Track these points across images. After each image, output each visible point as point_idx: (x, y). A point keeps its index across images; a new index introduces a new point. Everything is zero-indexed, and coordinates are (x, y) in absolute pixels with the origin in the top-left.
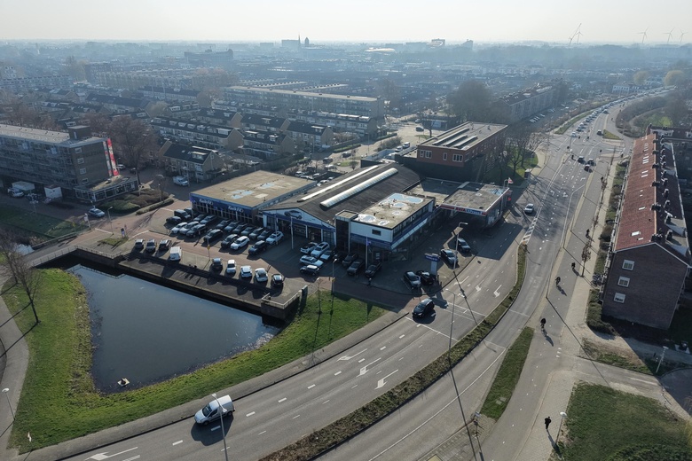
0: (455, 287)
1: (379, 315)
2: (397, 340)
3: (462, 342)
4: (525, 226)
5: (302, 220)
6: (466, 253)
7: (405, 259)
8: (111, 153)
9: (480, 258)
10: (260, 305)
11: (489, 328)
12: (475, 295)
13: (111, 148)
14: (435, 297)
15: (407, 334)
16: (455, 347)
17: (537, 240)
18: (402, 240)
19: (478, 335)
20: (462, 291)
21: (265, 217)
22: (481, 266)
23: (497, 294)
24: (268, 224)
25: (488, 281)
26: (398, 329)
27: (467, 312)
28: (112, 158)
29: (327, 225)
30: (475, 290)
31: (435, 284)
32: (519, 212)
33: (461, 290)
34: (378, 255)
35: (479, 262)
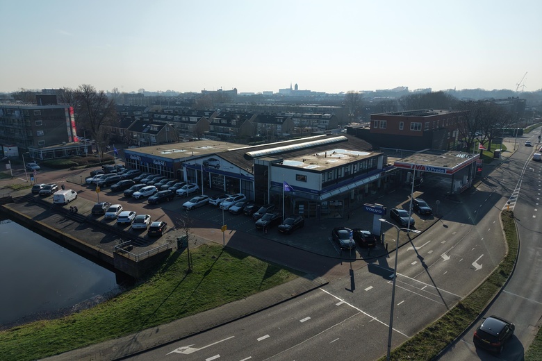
0: (410, 253)
1: (280, 282)
2: (296, 324)
3: (418, 340)
4: (506, 194)
5: (220, 169)
6: (425, 215)
7: (339, 216)
8: (73, 120)
9: (446, 222)
10: (112, 255)
11: (471, 317)
12: (441, 265)
13: (72, 116)
14: (377, 263)
15: (314, 316)
16: (402, 349)
17: (525, 208)
18: (336, 192)
19: (449, 329)
20: (421, 258)
21: (184, 170)
22: (448, 231)
23: (477, 266)
24: (189, 178)
25: (461, 249)
26: (303, 306)
27: (428, 289)
28: (73, 125)
29: (245, 173)
30: (439, 259)
31: (377, 247)
32: (494, 183)
33: (419, 257)
34: (301, 207)
35: (445, 226)
